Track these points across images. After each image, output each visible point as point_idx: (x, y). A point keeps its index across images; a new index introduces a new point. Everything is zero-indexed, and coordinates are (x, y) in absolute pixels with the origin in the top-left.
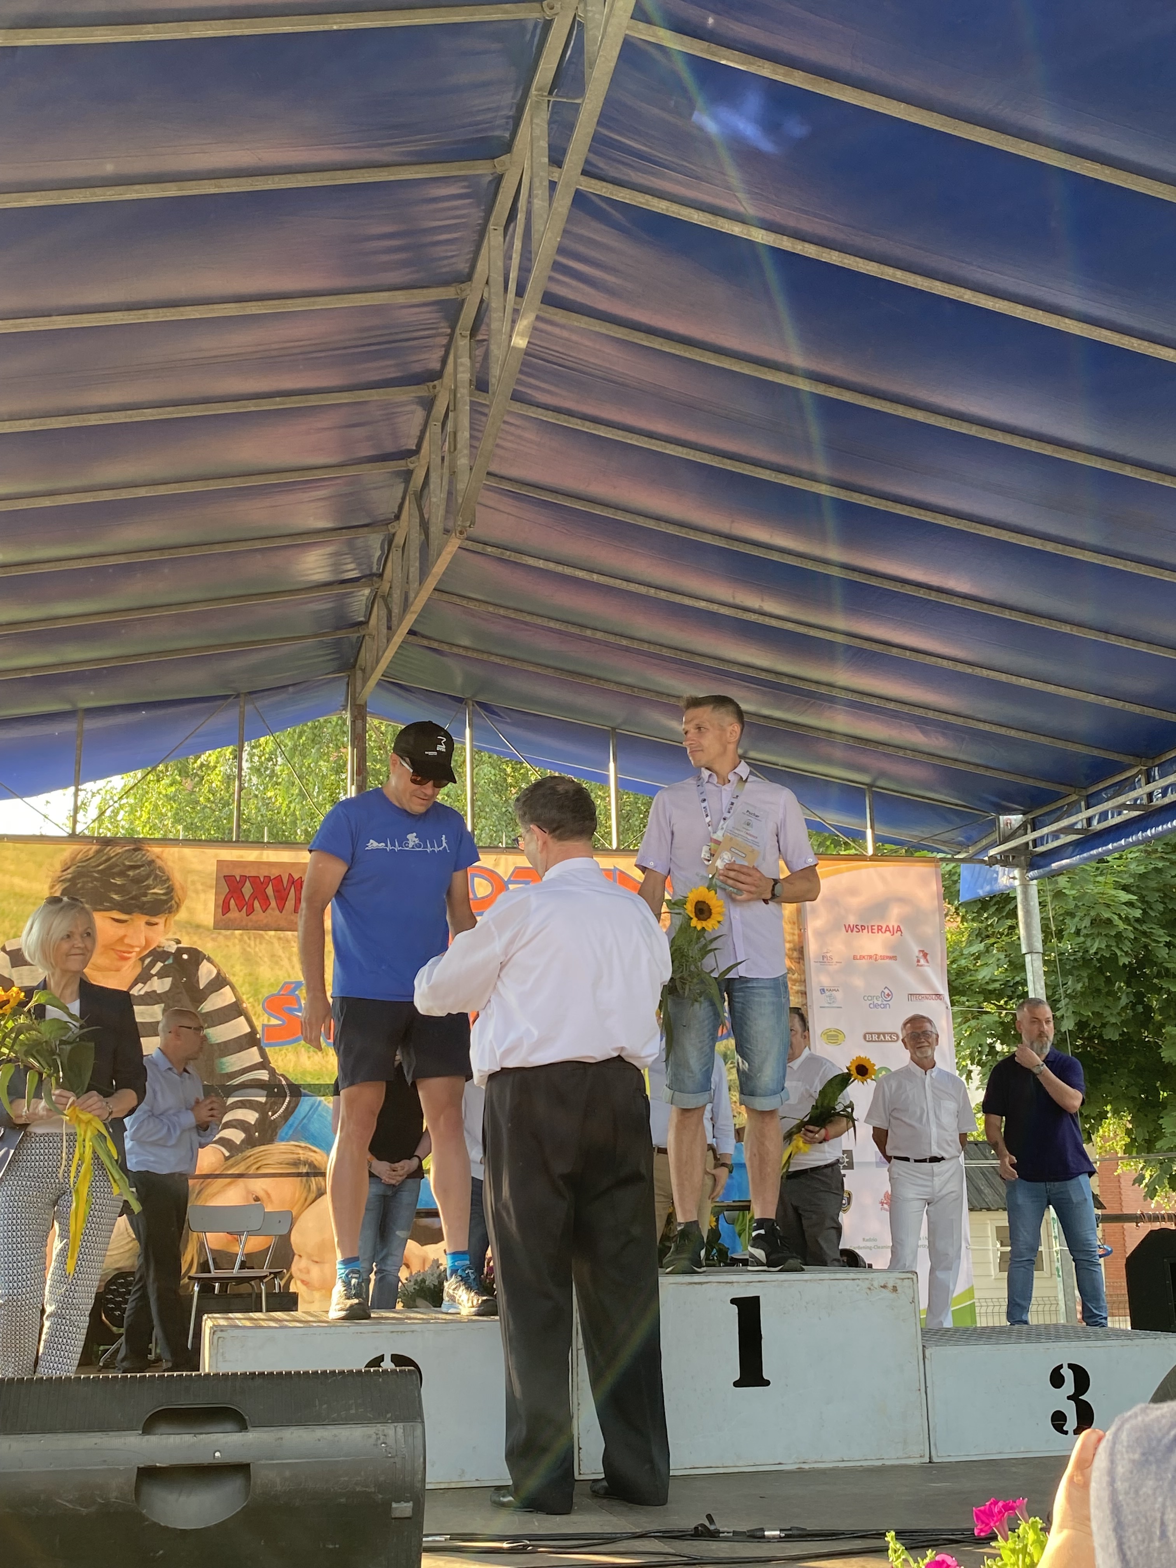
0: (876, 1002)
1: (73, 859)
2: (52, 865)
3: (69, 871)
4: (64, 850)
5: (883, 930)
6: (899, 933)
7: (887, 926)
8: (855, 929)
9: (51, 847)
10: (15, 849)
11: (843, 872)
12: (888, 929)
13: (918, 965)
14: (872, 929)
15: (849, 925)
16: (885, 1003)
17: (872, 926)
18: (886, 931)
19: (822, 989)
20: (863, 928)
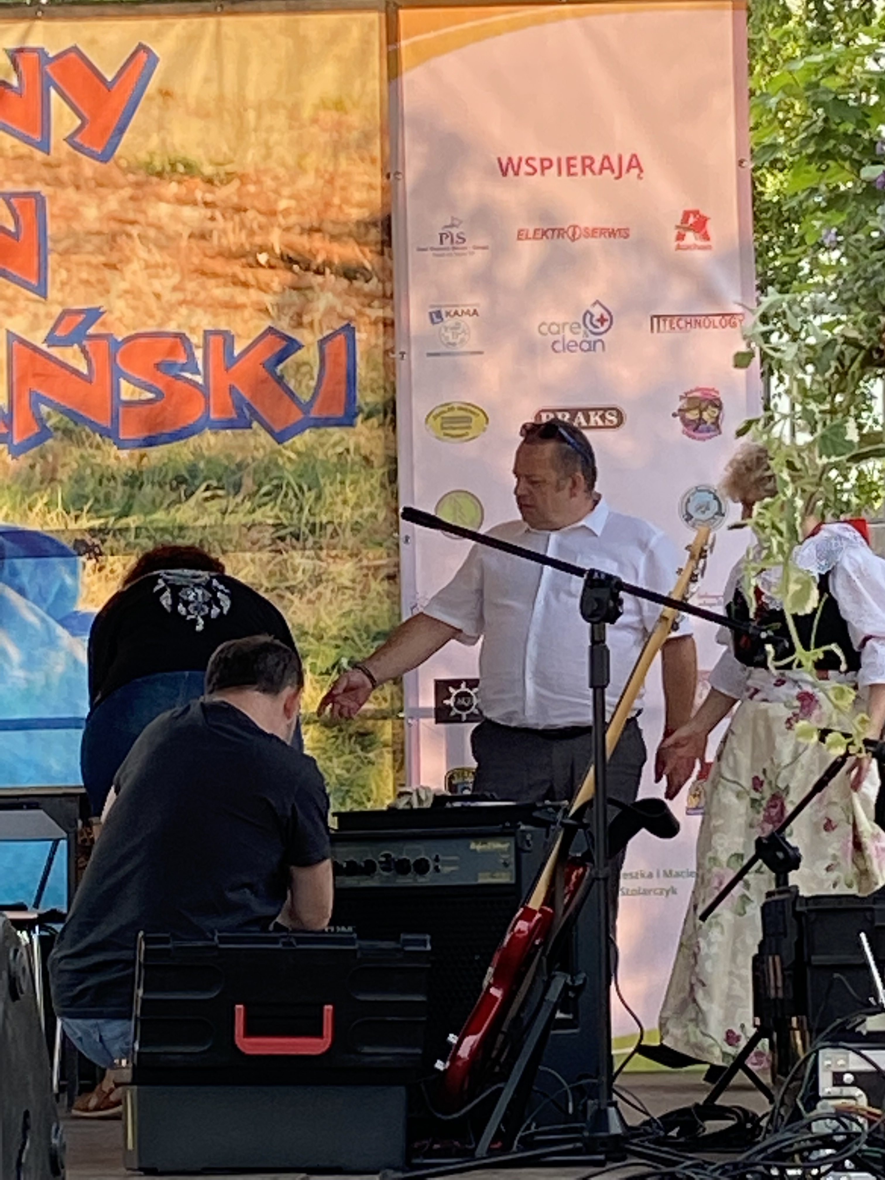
0: (569, 336)
5: (597, 166)
6: (635, 171)
7: (606, 158)
8: (524, 168)
11: (498, 33)
12: (606, 164)
13: (679, 248)
14: (569, 166)
15: (510, 160)
16: (593, 338)
17: (569, 159)
18: (602, 168)
19: (439, 314)
20: (546, 164)
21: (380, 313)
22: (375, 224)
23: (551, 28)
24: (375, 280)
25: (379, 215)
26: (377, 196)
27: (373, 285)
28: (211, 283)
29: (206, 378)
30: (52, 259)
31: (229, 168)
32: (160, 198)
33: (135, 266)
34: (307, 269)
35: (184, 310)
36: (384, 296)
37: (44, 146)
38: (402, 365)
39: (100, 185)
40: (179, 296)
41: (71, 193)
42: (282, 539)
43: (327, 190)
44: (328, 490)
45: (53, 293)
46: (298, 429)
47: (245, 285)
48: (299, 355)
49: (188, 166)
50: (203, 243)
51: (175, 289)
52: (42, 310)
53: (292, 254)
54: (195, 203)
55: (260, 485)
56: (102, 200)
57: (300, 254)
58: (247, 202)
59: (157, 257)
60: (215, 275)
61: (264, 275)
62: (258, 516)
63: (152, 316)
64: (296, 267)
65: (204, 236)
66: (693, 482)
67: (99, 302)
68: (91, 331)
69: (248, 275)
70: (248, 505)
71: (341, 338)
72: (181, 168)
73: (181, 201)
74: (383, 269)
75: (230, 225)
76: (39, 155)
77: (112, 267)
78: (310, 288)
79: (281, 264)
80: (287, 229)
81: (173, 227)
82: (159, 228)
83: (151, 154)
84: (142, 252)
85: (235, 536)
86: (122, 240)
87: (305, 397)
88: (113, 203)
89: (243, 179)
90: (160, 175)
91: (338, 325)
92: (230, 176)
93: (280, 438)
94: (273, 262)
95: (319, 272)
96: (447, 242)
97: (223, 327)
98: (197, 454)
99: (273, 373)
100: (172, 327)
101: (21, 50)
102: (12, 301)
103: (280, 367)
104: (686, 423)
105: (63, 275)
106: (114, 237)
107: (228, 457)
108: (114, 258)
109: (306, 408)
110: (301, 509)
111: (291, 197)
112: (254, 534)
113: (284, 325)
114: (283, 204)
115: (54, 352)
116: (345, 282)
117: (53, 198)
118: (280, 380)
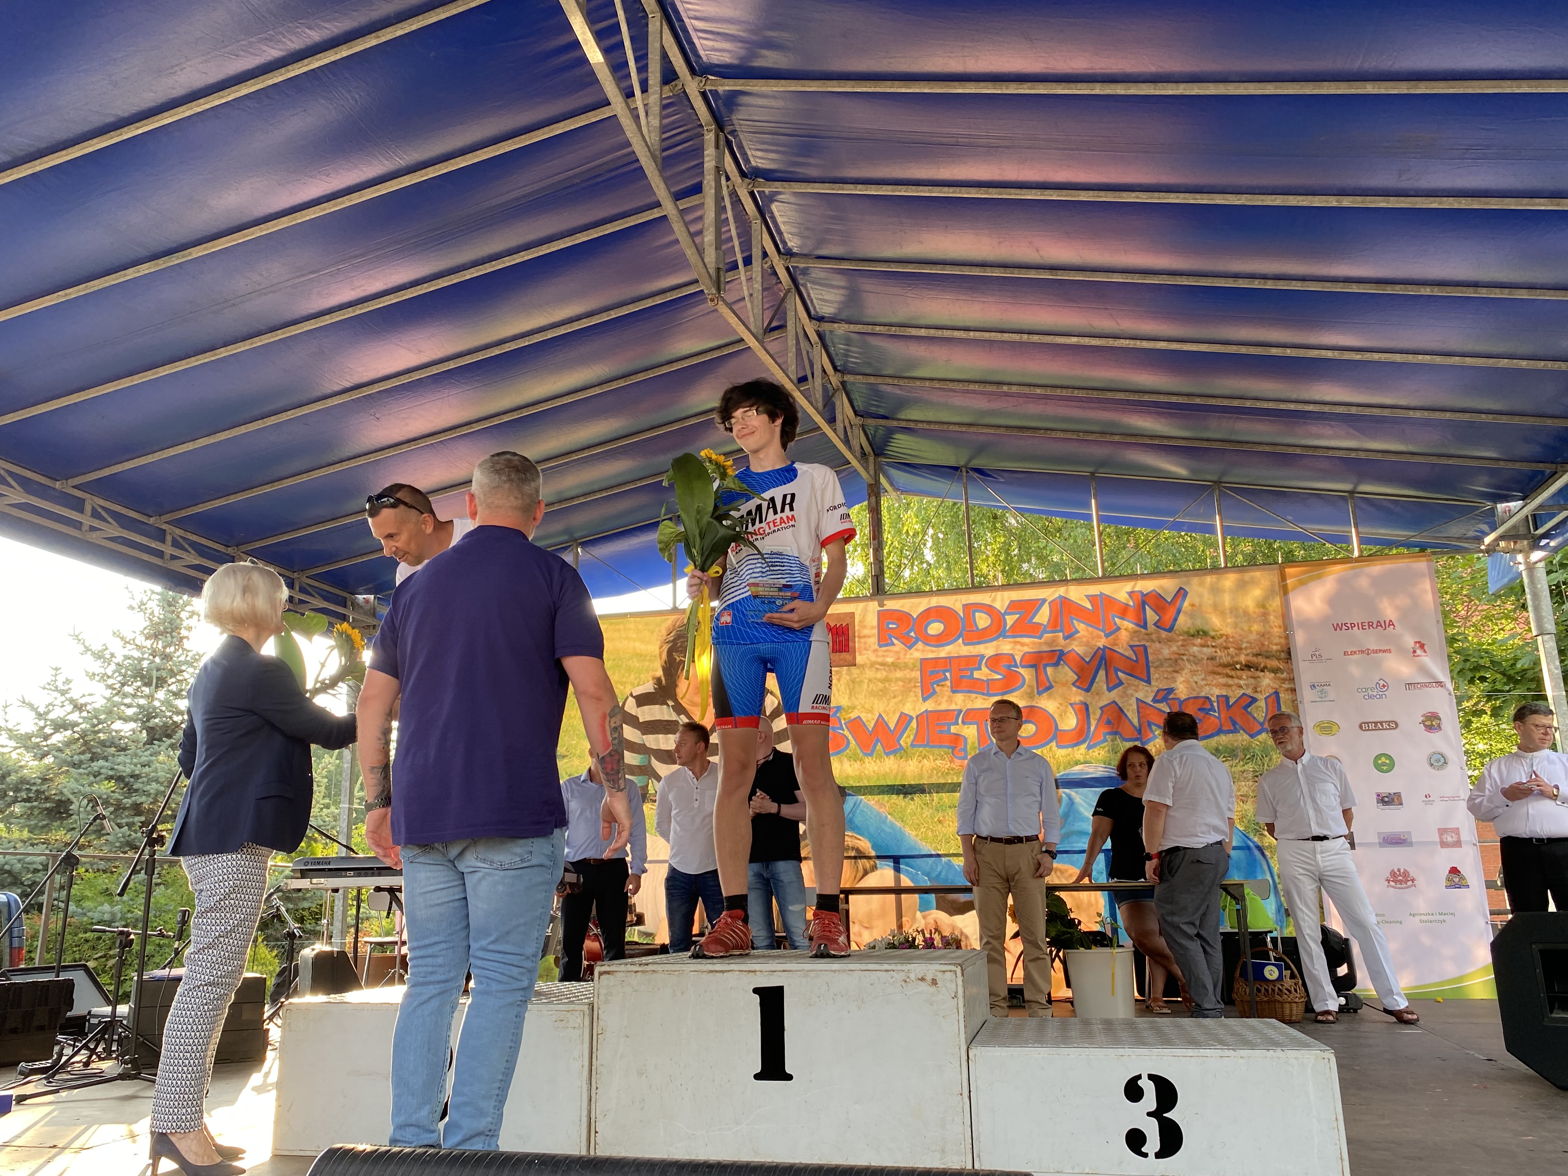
0: (1371, 693)
1: (674, 626)
2: (660, 631)
3: (672, 634)
4: (667, 619)
5: (1375, 626)
6: (1392, 627)
7: (1379, 622)
8: (1344, 627)
9: (659, 619)
10: (635, 622)
11: (1327, 576)
12: (1379, 624)
13: (1414, 656)
14: (1363, 626)
15: (1337, 624)
16: (1381, 693)
17: (1363, 623)
18: (1377, 626)
19: (1314, 686)
20: (1353, 625)
21: (1289, 686)
22: (1281, 651)
25: (1285, 649)
26: (1283, 641)
27: (1285, 675)
28: (1217, 677)
29: (1219, 713)
30: (1152, 670)
31: (1221, 632)
32: (1194, 645)
33: (1186, 671)
34: (1257, 670)
35: (1207, 688)
36: (1290, 679)
37: (1145, 626)
38: (1300, 706)
39: (1169, 641)
40: (1205, 682)
41: (1157, 644)
42: (1257, 776)
43: (1262, 639)
44: (1274, 756)
45: (1153, 683)
46: (1259, 732)
47: (1232, 677)
48: (1258, 703)
49: (1204, 632)
50: (1213, 662)
51: (1203, 679)
52: (1148, 689)
53: (1250, 664)
54: (1208, 646)
55: (1246, 756)
56: (1171, 646)
57: (1253, 664)
58: (1230, 645)
59: (1194, 667)
60: (1219, 674)
61: (1239, 673)
62: (1246, 767)
63: (1194, 690)
64: (1252, 669)
65: (1212, 658)
66: (1432, 750)
67: (1173, 686)
68: (1171, 697)
69: (1233, 673)
70: (1241, 763)
71: (1274, 696)
72: (1201, 633)
73: (1202, 646)
74: (1288, 668)
75: (1223, 654)
76: (1143, 631)
77: (1177, 672)
78: (1259, 677)
79: (1246, 668)
80: (1247, 655)
81: (1200, 656)
82: (1195, 656)
83: (1189, 628)
84: (1189, 667)
85: (1237, 776)
86: (1180, 662)
87: (1261, 720)
88: (1175, 648)
89: (1227, 636)
90: (1193, 636)
91: (1272, 691)
92: (1222, 636)
93: (1252, 736)
94: (1242, 668)
96: (1314, 658)
97: (1224, 694)
98: (1218, 743)
99: (1247, 711)
100: (1203, 694)
101: (1133, 592)
102: (1137, 686)
103: (1250, 708)
104: (1425, 726)
105: (1157, 675)
106: (1176, 660)
107: (1232, 744)
108: (1177, 668)
109: (1262, 724)
110: (1263, 765)
111: (1248, 642)
112: (1245, 775)
113: (1249, 692)
114: (1244, 645)
115: (1156, 705)
116: (1273, 675)
117: (1150, 647)
118: (1250, 713)
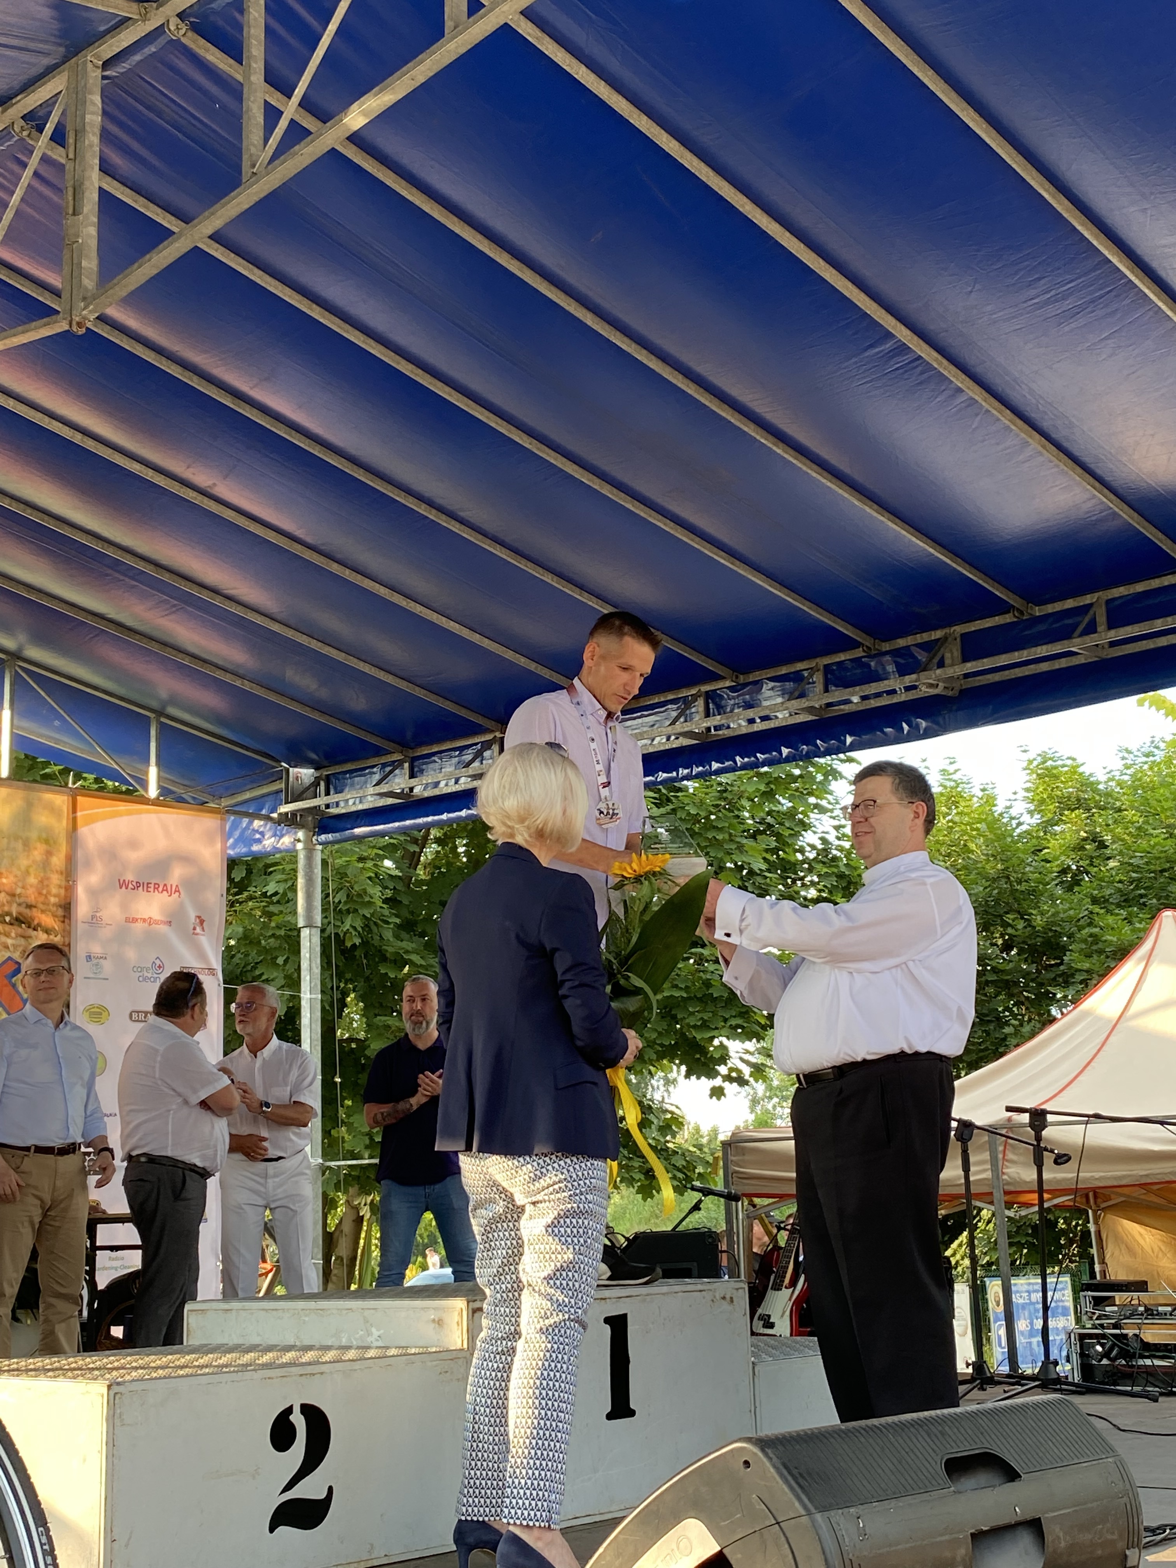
0: (146, 974)
5: (160, 889)
6: (177, 894)
7: (165, 885)
8: (130, 886)
11: (121, 815)
12: (165, 888)
13: (194, 933)
14: (148, 887)
15: (124, 881)
16: (156, 976)
17: (148, 884)
18: (163, 890)
19: (90, 956)
20: (138, 885)
22: (60, 906)
23: (144, 816)
24: (59, 937)
25: (63, 903)
26: (62, 892)
34: (29, 927)
43: (40, 886)
53: (21, 918)
57: (24, 918)
64: (23, 925)
74: (64, 931)
79: (17, 923)
80: (19, 905)
94: (13, 921)
95: (35, 929)
99: (10, 982)
103: (15, 978)
111: (22, 888)
114: (18, 891)
118: (14, 986)
